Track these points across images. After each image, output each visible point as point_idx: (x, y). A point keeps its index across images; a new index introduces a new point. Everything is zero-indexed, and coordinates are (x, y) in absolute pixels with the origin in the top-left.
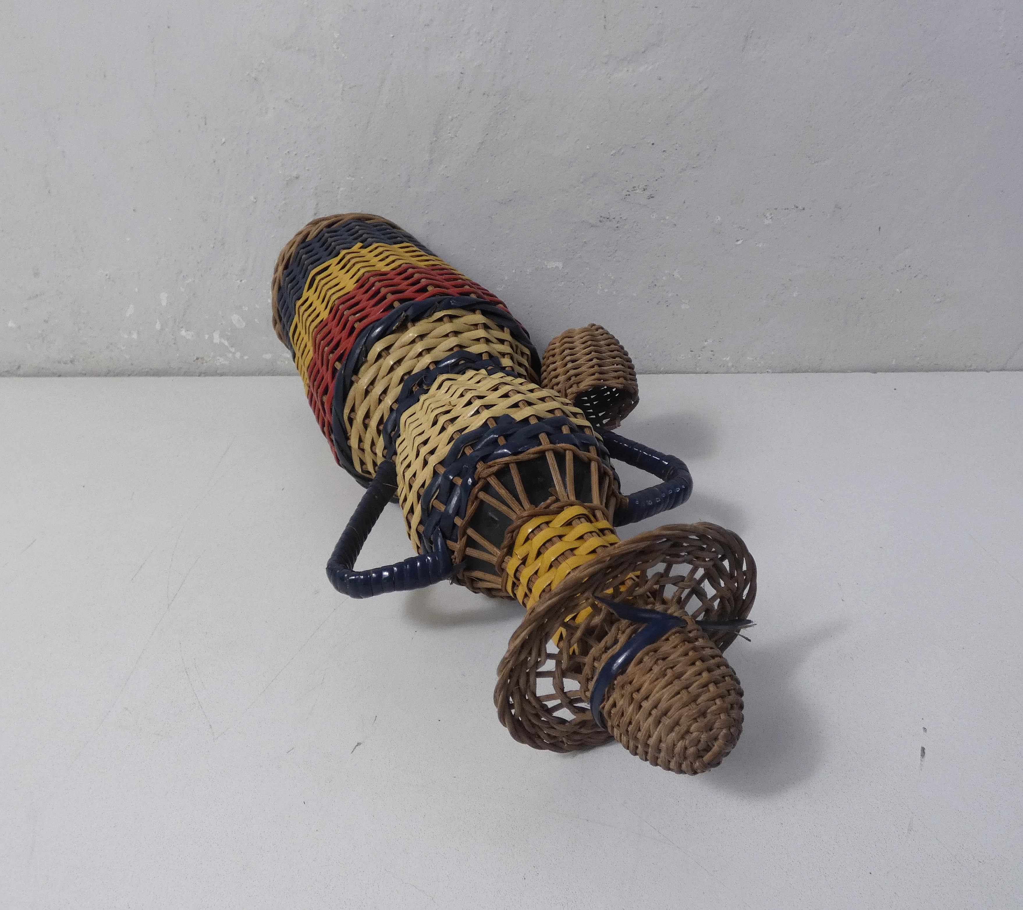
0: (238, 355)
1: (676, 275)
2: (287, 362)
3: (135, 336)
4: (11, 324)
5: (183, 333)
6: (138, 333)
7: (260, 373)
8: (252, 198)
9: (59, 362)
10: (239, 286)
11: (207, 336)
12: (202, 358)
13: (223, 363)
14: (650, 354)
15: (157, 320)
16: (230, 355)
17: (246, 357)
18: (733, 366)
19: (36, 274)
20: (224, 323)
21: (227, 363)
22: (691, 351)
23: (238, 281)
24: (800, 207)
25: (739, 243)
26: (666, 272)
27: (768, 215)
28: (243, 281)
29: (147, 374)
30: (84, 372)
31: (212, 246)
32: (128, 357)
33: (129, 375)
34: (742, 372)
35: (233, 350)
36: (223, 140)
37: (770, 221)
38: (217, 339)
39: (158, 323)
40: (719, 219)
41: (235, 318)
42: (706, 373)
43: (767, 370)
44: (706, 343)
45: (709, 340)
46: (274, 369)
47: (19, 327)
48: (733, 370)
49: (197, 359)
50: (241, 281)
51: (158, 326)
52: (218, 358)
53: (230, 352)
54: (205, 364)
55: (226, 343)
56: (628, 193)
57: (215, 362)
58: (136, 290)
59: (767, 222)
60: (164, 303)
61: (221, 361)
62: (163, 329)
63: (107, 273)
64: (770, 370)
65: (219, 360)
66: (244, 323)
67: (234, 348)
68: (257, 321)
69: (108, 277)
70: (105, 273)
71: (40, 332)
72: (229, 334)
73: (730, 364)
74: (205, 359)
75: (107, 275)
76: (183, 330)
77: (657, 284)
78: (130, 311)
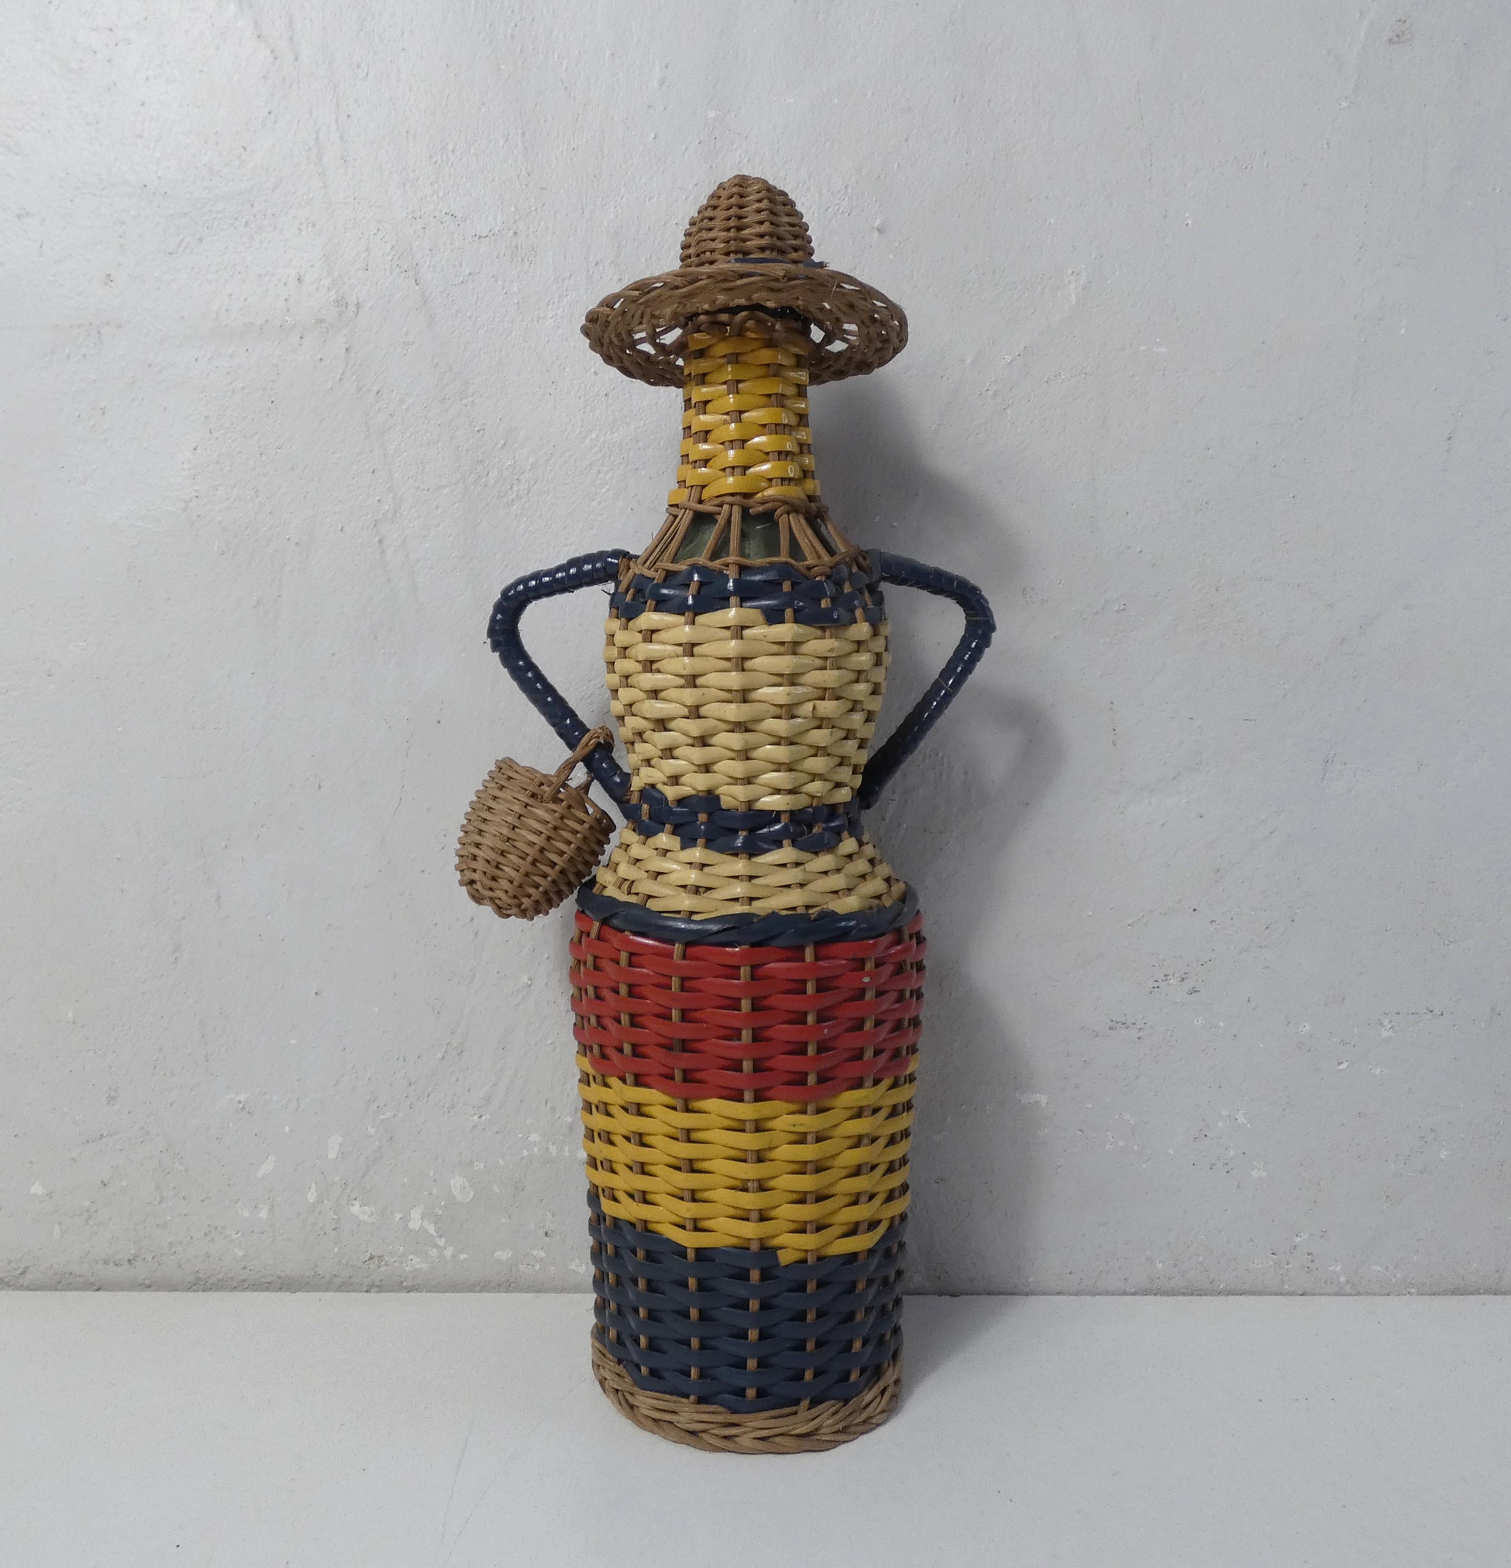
0: (448, 1252)
1: (1241, 1118)
2: (538, 1267)
3: (263, 1214)
4: (37, 1189)
5: (356, 1209)
6: (271, 1210)
7: (483, 1286)
8: (525, 979)
9: (106, 1262)
10: (474, 1127)
11: (398, 1216)
12: (381, 1258)
13: (417, 1266)
14: (1200, 1259)
15: (313, 1185)
16: (434, 1252)
17: (462, 1257)
18: (1348, 1282)
19: (112, 1099)
20: (434, 1191)
21: (425, 1266)
22: (1272, 1254)
23: (475, 1117)
24: (1437, 1011)
25: (1343, 1067)
26: (1224, 1113)
27: (1386, 1022)
28: (484, 1117)
29: (269, 1286)
30: (147, 1282)
31: (440, 1055)
32: (240, 1253)
33: (234, 1289)
34: (1367, 1294)
35: (441, 1242)
37: (1390, 1033)
38: (415, 1221)
39: (313, 1190)
40: (1308, 1027)
41: (457, 1183)
42: (1301, 1295)
43: (1409, 1290)
44: (1298, 1240)
45: (1302, 1235)
46: (512, 1280)
47: (50, 1195)
48: (1348, 1288)
49: (371, 1258)
50: (480, 1117)
51: (312, 1197)
52: (411, 1257)
53: (436, 1246)
54: (383, 1269)
55: (431, 1229)
56: (1156, 984)
57: (404, 1265)
58: (287, 1129)
59: (1385, 1034)
60: (332, 1155)
61: (416, 1263)
62: (319, 1201)
63: (242, 1098)
64: (1413, 1290)
65: (411, 1260)
66: (472, 1193)
67: (443, 1240)
68: (496, 1189)
69: (241, 1106)
70: (237, 1099)
71: (87, 1203)
72: (440, 1212)
73: (1343, 1279)
74: (386, 1258)
75: (240, 1102)
76: (357, 1204)
77: (1210, 1135)
78: (267, 1167)
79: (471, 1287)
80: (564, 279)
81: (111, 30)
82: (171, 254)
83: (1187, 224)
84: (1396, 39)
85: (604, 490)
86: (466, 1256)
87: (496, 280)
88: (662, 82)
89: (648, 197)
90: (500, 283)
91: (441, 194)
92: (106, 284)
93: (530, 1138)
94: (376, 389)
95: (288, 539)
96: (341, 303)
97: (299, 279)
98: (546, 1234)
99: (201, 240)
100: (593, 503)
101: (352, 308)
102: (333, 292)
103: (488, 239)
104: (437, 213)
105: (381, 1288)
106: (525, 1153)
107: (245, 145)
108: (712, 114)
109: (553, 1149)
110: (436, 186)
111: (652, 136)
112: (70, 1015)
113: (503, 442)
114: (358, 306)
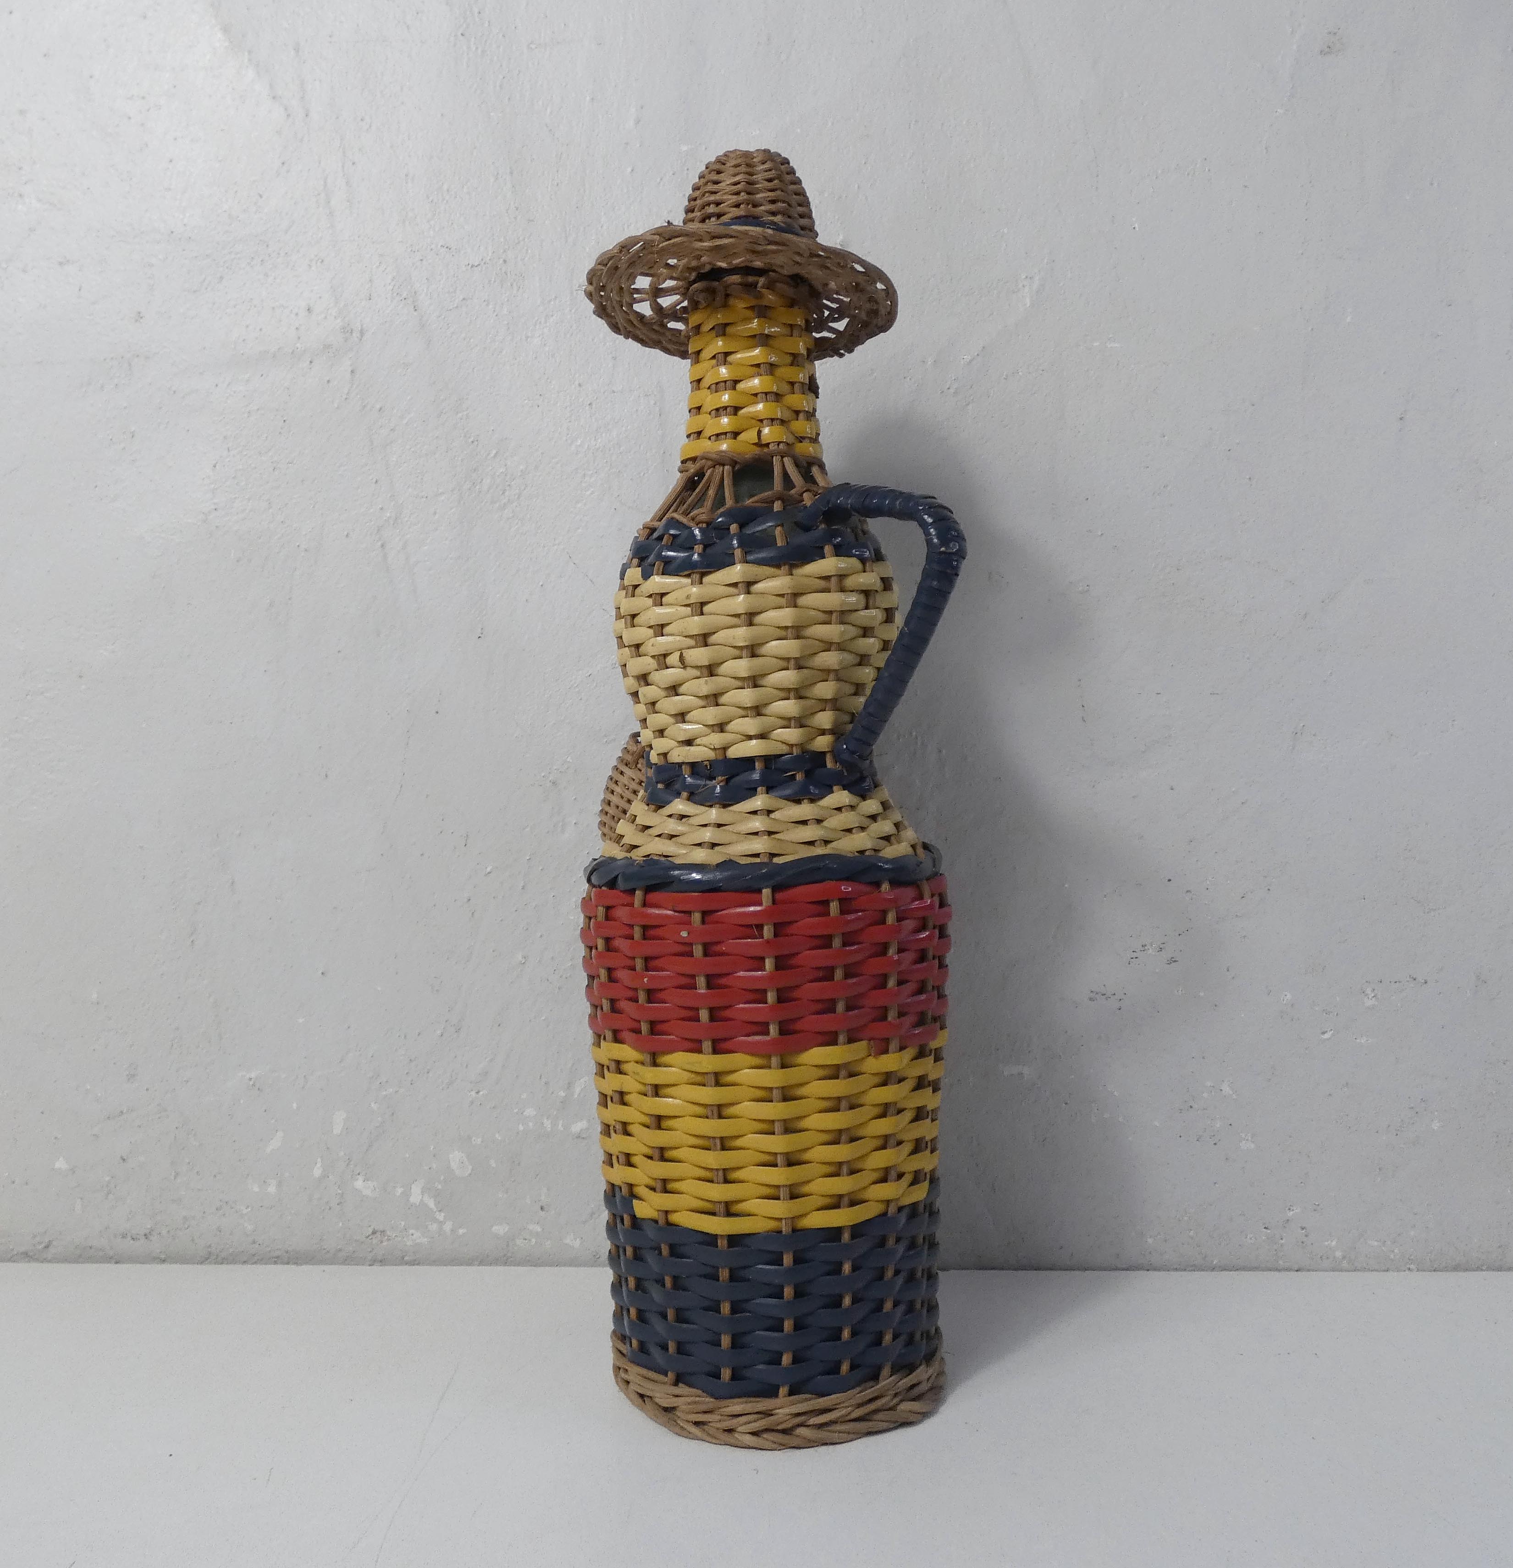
0: (448, 1227)
1: (1226, 1089)
2: (534, 1240)
3: (272, 1189)
4: (61, 1164)
5: (359, 1183)
6: (280, 1184)
7: (483, 1260)
8: (519, 957)
9: (124, 1236)
10: (472, 1103)
11: (399, 1191)
12: (383, 1232)
13: (418, 1241)
14: (1192, 1233)
15: (319, 1160)
16: (434, 1227)
17: (461, 1231)
18: (1344, 1258)
19: (131, 1077)
20: (434, 1166)
21: (425, 1240)
22: (1265, 1228)
23: (473, 1093)
24: (1421, 979)
25: (1326, 1036)
26: (1209, 1084)
27: (1369, 991)
28: (481, 1093)
29: (277, 1260)
30: (163, 1257)
31: (439, 1032)
32: (250, 1227)
33: (245, 1262)
34: (1364, 1269)
35: (441, 1217)
36: (489, 869)
37: (1372, 1002)
38: (416, 1196)
39: (319, 1165)
40: (1289, 996)
41: (456, 1157)
42: (1297, 1271)
43: (1408, 1266)
44: (1290, 1213)
45: (1294, 1208)
46: (509, 1255)
47: (73, 1170)
48: (1345, 1264)
49: (374, 1233)
50: (478, 1093)
51: (317, 1172)
52: (411, 1231)
53: (435, 1220)
54: (385, 1244)
55: (431, 1204)
56: (1135, 955)
57: (405, 1239)
58: (295, 1105)
59: (1369, 1003)
60: (337, 1130)
61: (417, 1237)
62: (325, 1176)
63: (253, 1075)
64: (1412, 1266)
65: (412, 1235)
66: (470, 1167)
67: (443, 1214)
68: (493, 1163)
69: (251, 1083)
70: (248, 1076)
71: (107, 1179)
72: (440, 1187)
73: (1338, 1254)
74: (388, 1233)
75: (250, 1079)
76: (361, 1179)
77: (1195, 1106)
78: (275, 1143)
79: (469, 1262)
80: (550, 301)
81: (143, 98)
82: (195, 292)
83: (1134, 228)
84: (1328, 51)
85: (588, 493)
86: (465, 1231)
87: (488, 305)
88: (638, 122)
89: (626, 225)
90: (491, 306)
91: (437, 229)
92: (136, 321)
93: (525, 1113)
94: (378, 407)
95: (298, 546)
96: (347, 330)
97: (308, 310)
98: (542, 1208)
99: (221, 278)
100: (579, 505)
101: (356, 335)
102: (339, 321)
103: (479, 268)
104: (433, 246)
105: (383, 1262)
106: (521, 1128)
107: (261, 193)
108: (684, 148)
109: (548, 1124)
110: (432, 222)
111: (629, 170)
112: (95, 996)
113: (494, 452)
114: (362, 333)
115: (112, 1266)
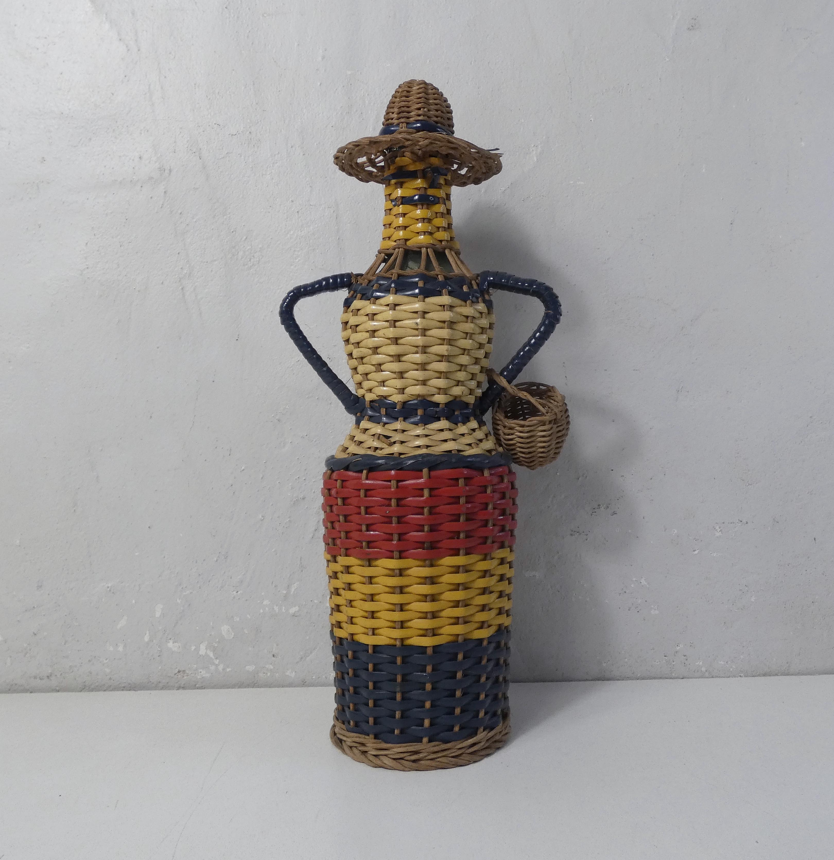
0: (221, 667)
1: (643, 582)
2: (269, 674)
3: (121, 649)
5: (170, 644)
6: (125, 646)
7: (241, 685)
8: (260, 516)
9: (35, 678)
10: (234, 597)
11: (193, 648)
12: (184, 671)
13: (204, 676)
14: (626, 660)
15: (148, 632)
16: (213, 668)
17: (228, 670)
18: (706, 671)
19: (39, 587)
20: (213, 634)
21: (208, 675)
22: (665, 656)
23: (235, 592)
24: (744, 521)
25: (696, 552)
26: (634, 579)
27: (717, 528)
28: (239, 592)
29: (124, 689)
30: (58, 688)
31: (215, 559)
32: (108, 670)
33: (105, 691)
34: (717, 677)
35: (217, 662)
36: (243, 468)
37: (720, 534)
38: (203, 650)
39: (148, 634)
40: (676, 532)
41: (225, 629)
42: (682, 679)
43: (740, 675)
44: (678, 648)
45: (680, 645)
46: (255, 682)
47: (5, 641)
48: (707, 674)
49: (179, 672)
50: (237, 592)
51: (146, 639)
52: (200, 670)
53: (214, 664)
54: (185, 677)
55: (211, 655)
56: (595, 511)
57: (197, 675)
58: (133, 601)
59: (718, 534)
60: (158, 614)
61: (204, 674)
62: (151, 640)
63: (110, 585)
64: (742, 675)
65: (201, 672)
66: (233, 634)
67: (218, 661)
68: (246, 631)
69: (109, 589)
70: (107, 585)
71: (25, 645)
72: (216, 645)
73: (703, 669)
74: (187, 672)
75: (108, 587)
76: (171, 642)
77: (627, 592)
78: (123, 623)
79: (233, 686)
80: (275, 156)
81: (46, 38)
82: (75, 147)
83: (591, 120)
84: (692, 28)
85: (297, 260)
86: (230, 669)
87: (241, 156)
88: (323, 58)
89: (317, 114)
90: (242, 157)
91: (212, 114)
92: (42, 162)
93: (264, 603)
94: (179, 212)
95: (135, 289)
96: (162, 169)
97: (140, 158)
98: (273, 656)
99: (90, 139)
100: (292, 267)
101: (167, 171)
102: (157, 164)
103: (236, 136)
104: (210, 124)
105: (184, 688)
106: (262, 611)
107: (113, 92)
108: (349, 73)
109: (276, 608)
110: (210, 111)
111: (319, 84)
112: (18, 542)
113: (245, 237)
114: (170, 171)
115: (28, 694)
